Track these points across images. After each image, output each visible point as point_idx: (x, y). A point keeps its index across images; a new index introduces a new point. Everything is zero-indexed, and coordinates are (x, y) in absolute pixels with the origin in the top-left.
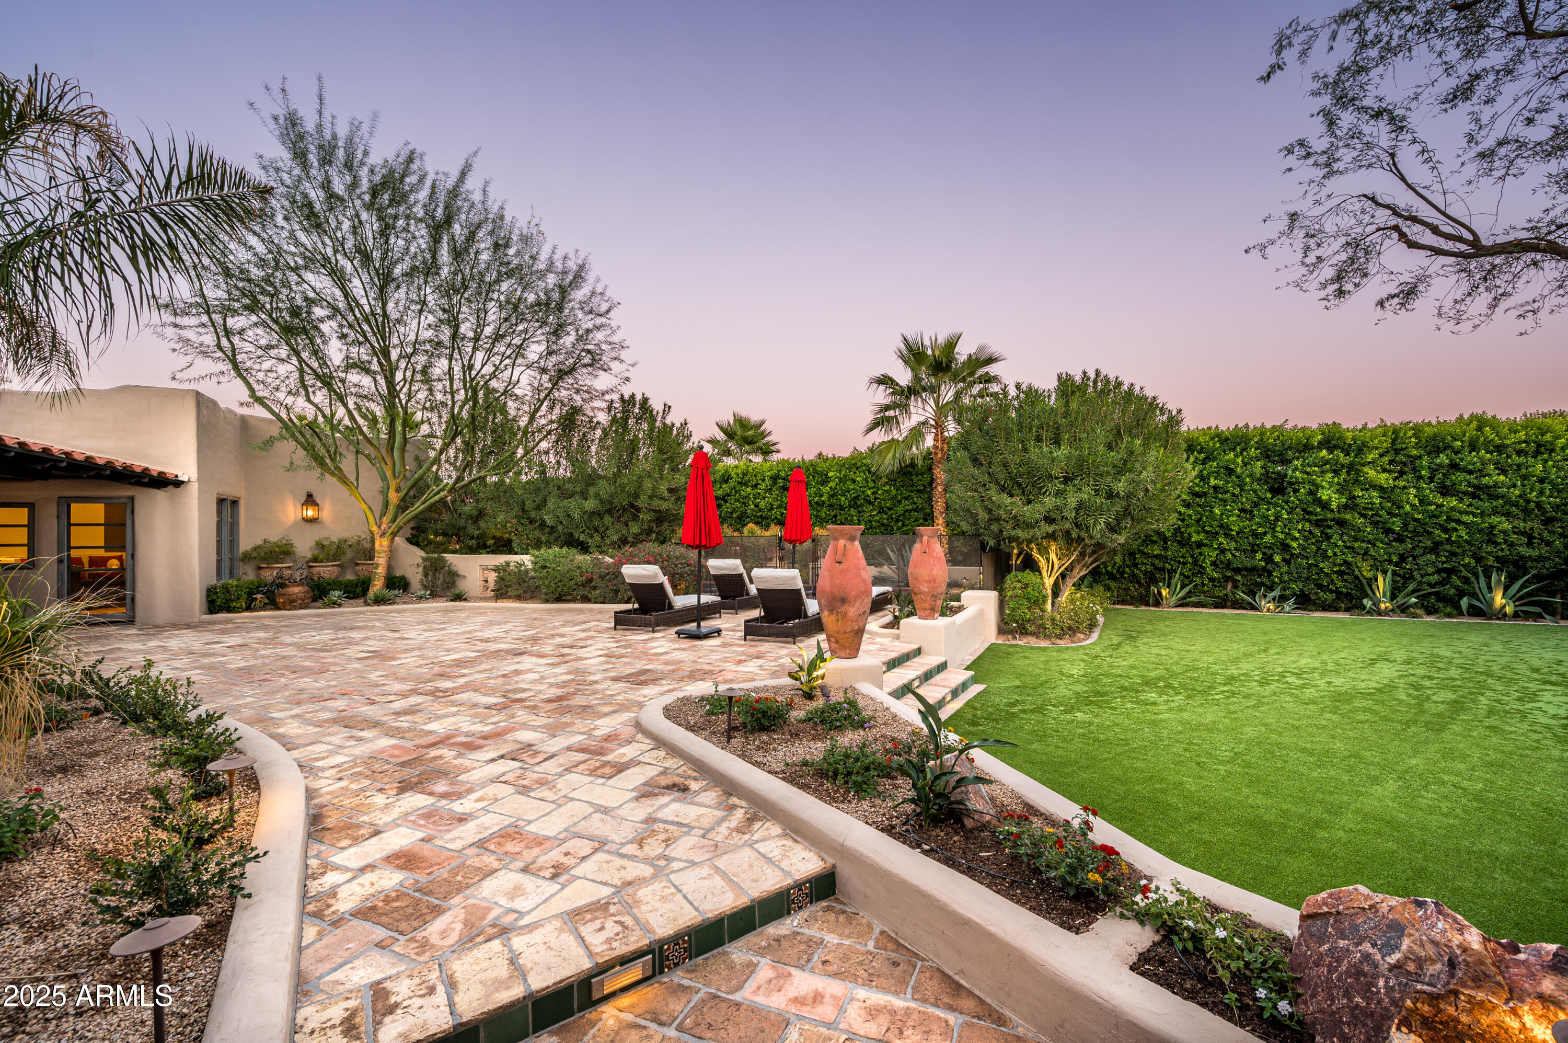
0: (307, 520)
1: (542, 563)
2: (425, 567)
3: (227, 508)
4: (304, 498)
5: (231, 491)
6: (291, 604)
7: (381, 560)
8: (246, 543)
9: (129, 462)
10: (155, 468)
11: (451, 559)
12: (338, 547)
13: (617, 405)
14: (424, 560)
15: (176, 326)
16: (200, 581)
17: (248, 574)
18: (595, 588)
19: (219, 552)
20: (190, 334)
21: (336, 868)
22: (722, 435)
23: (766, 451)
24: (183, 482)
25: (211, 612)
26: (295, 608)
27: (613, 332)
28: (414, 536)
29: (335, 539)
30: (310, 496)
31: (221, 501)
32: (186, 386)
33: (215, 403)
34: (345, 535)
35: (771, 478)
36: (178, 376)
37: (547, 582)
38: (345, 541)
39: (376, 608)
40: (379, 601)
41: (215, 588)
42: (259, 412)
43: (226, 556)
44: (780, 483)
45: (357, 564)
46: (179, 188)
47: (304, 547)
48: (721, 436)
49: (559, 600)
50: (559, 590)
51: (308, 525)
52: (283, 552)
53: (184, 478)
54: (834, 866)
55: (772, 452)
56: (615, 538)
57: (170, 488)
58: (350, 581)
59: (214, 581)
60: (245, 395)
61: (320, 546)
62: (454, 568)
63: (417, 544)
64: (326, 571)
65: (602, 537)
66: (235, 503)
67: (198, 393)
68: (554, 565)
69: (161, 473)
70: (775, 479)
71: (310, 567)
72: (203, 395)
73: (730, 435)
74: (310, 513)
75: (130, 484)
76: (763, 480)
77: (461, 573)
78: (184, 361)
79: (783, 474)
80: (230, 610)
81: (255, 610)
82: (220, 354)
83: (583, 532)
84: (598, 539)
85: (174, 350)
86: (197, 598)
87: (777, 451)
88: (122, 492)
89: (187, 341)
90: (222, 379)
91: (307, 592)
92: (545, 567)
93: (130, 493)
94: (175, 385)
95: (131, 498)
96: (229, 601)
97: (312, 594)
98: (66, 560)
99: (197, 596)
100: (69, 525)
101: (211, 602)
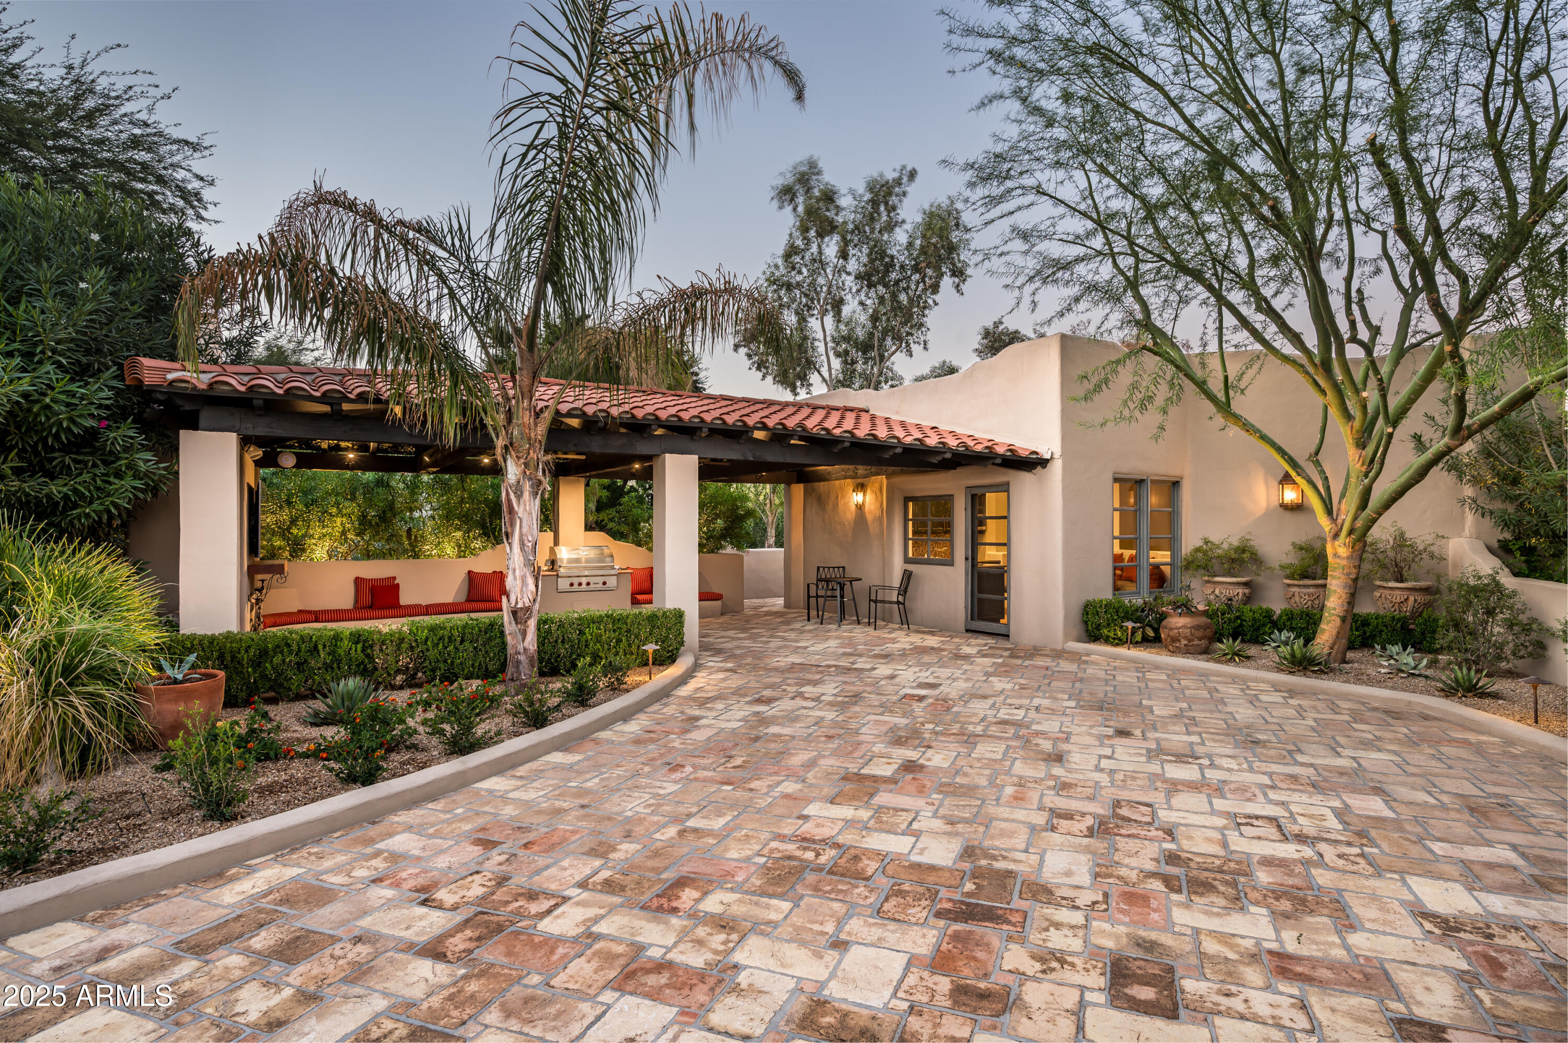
0: (1287, 507)
3: (1152, 494)
5: (1157, 466)
8: (1190, 541)
16: (1065, 594)
24: (1045, 460)
25: (1089, 638)
31: (1134, 484)
41: (1088, 605)
47: (1278, 551)
51: (1288, 515)
53: (1047, 454)
57: (1035, 469)
59: (1103, 595)
66: (1176, 484)
67: (1064, 336)
74: (1290, 495)
86: (1061, 617)
88: (999, 477)
91: (1197, 627)
93: (1006, 479)
95: (1008, 484)
96: (1098, 627)
97: (1208, 632)
98: (973, 558)
99: (1061, 614)
100: (974, 518)
101: (1085, 624)
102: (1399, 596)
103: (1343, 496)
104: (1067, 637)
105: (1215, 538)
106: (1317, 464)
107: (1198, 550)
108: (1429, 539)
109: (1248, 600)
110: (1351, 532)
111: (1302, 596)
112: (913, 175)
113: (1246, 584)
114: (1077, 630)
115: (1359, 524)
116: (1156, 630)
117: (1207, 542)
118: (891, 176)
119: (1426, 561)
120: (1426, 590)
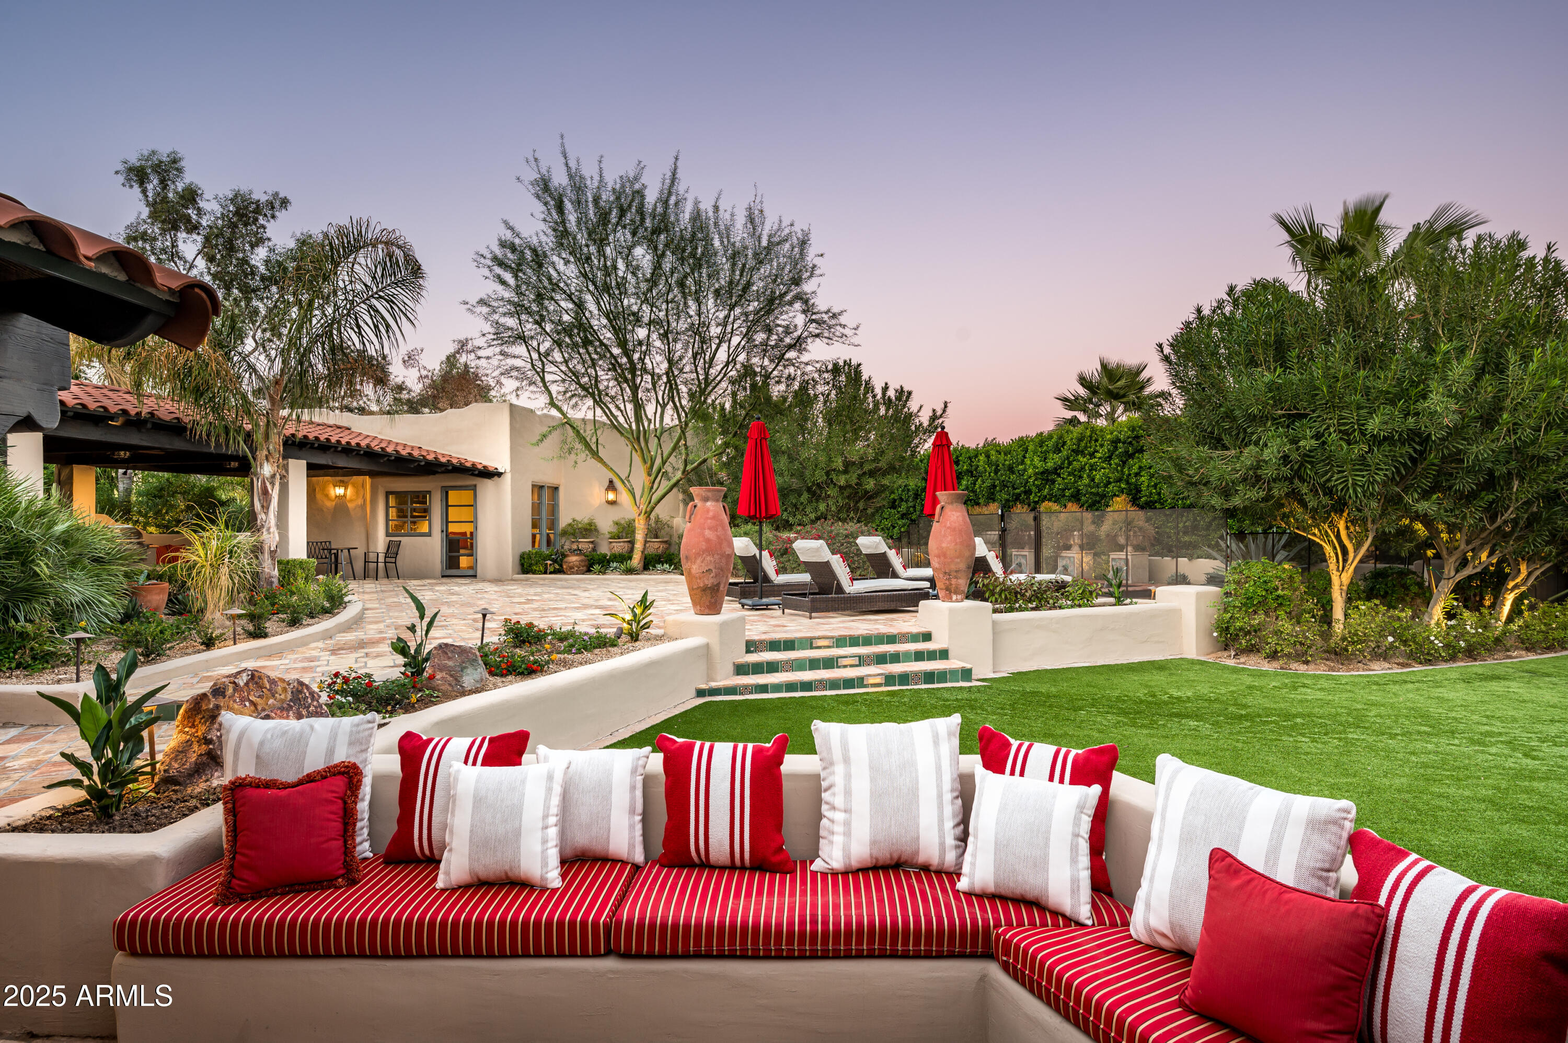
0: (613, 503)
3: (546, 494)
4: (607, 483)
5: (548, 478)
6: (571, 571)
8: (564, 521)
10: (485, 463)
12: (628, 526)
16: (513, 548)
19: (537, 528)
24: (501, 473)
25: (519, 572)
26: (573, 573)
29: (622, 520)
30: (612, 481)
31: (538, 488)
40: (631, 571)
41: (528, 553)
43: (543, 531)
47: (606, 526)
51: (610, 507)
52: (586, 529)
53: (502, 469)
56: (813, 516)
57: (496, 478)
59: (528, 548)
61: (616, 524)
66: (556, 489)
69: (485, 467)
74: (611, 496)
75: (471, 475)
80: (532, 572)
81: (545, 573)
86: (510, 561)
88: (469, 481)
91: (582, 561)
93: (474, 483)
95: (475, 486)
96: (531, 565)
97: (587, 563)
98: (445, 531)
99: (511, 560)
100: (447, 506)
101: (522, 565)
102: (656, 545)
103: (642, 497)
104: (514, 573)
105: (578, 518)
106: (629, 481)
107: (570, 525)
108: (668, 518)
109: (594, 550)
110: (646, 513)
111: (619, 547)
112: (285, 203)
113: (592, 542)
114: (518, 568)
115: (648, 509)
116: (561, 566)
117: (574, 520)
118: (260, 196)
119: (667, 529)
120: (666, 542)
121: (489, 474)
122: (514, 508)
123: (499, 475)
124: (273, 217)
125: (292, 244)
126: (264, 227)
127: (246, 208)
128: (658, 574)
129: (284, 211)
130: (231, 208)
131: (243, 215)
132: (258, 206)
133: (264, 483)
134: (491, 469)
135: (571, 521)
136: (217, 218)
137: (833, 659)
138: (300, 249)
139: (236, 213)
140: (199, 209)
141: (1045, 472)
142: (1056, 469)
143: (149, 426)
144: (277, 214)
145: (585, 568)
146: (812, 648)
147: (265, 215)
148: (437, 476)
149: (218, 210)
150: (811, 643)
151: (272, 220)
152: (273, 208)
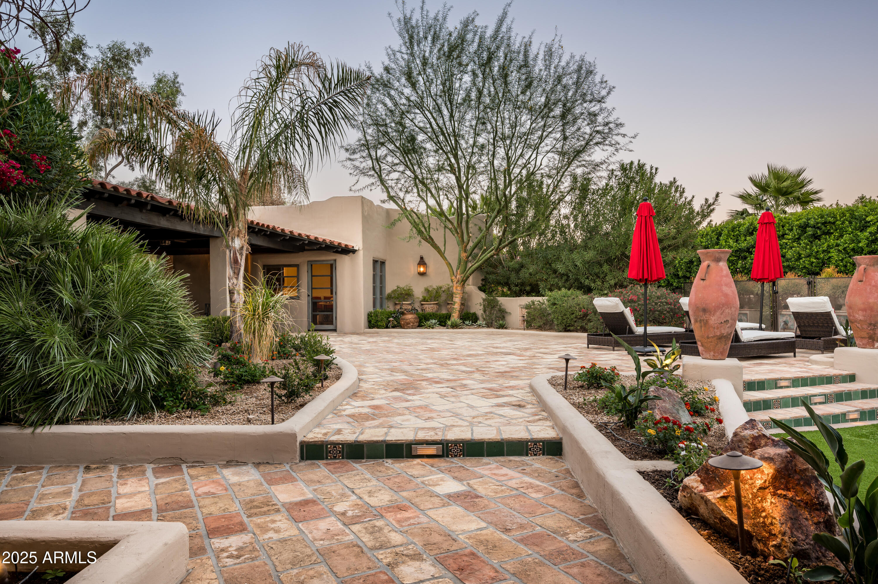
0: (423, 275)
1: (552, 301)
2: (484, 306)
3: (378, 265)
4: (419, 259)
5: (380, 256)
6: (407, 325)
7: (457, 300)
8: (390, 287)
9: (332, 240)
10: (344, 242)
11: (502, 300)
12: (437, 292)
13: (619, 173)
14: (484, 300)
15: (350, 159)
16: (365, 310)
17: (390, 307)
18: (590, 321)
19: (374, 294)
20: (357, 163)
21: (351, 405)
22: (755, 189)
23: (804, 201)
24: (356, 250)
25: (370, 327)
26: (409, 328)
27: (610, 114)
28: (483, 285)
29: (435, 287)
30: (422, 258)
31: (375, 262)
32: (357, 194)
33: (371, 202)
34: (440, 285)
35: (800, 227)
36: (353, 188)
37: (556, 315)
38: (441, 288)
39: (452, 330)
40: (455, 326)
41: (371, 313)
42: (392, 206)
43: (378, 296)
44: (810, 231)
45: (448, 304)
46: (335, 87)
47: (419, 292)
48: (752, 190)
49: (566, 330)
50: (564, 321)
51: (421, 277)
52: (407, 294)
53: (356, 248)
54: (561, 439)
55: (812, 201)
57: (351, 254)
58: (443, 315)
59: (371, 309)
60: (385, 196)
61: (427, 290)
62: (503, 307)
63: (484, 291)
64: (430, 308)
65: (603, 282)
66: (383, 263)
67: (362, 197)
68: (560, 302)
69: (346, 245)
70: (803, 228)
71: (422, 304)
72: (365, 198)
73: (763, 188)
74: (422, 269)
75: (334, 252)
76: (791, 230)
77: (508, 310)
78: (354, 179)
79: (812, 222)
80: (378, 327)
81: (389, 328)
82: (372, 172)
83: (588, 278)
84: (599, 283)
85: (351, 174)
86: (363, 320)
87: (819, 200)
88: (330, 257)
89: (357, 168)
90: (373, 188)
91: (415, 318)
92: (554, 304)
93: (334, 258)
94: (352, 194)
95: (335, 260)
96: (376, 322)
97: (417, 320)
98: (311, 296)
99: (363, 317)
100: (312, 276)
101: (370, 322)
103: (458, 268)
104: (365, 327)
105: (402, 286)
107: (395, 291)
110: (462, 281)
112: (148, 51)
114: (367, 324)
116: (401, 322)
117: (398, 287)
118: (130, 46)
121: (347, 251)
122: (365, 278)
123: (354, 251)
124: (139, 62)
125: (152, 82)
126: (131, 69)
127: (120, 54)
128: (476, 328)
129: (147, 57)
130: (109, 55)
131: (117, 61)
132: (128, 54)
133: (235, 254)
134: (350, 247)
135: (396, 288)
136: (99, 62)
137: (807, 397)
138: (157, 86)
139: (113, 59)
140: (84, 55)
141: (740, 250)
142: (748, 249)
143: (149, 207)
144: (142, 59)
145: (417, 324)
146: (777, 387)
147: (133, 61)
148: (305, 252)
149: (100, 56)
150: (776, 384)
151: (138, 64)
152: (139, 55)
